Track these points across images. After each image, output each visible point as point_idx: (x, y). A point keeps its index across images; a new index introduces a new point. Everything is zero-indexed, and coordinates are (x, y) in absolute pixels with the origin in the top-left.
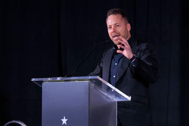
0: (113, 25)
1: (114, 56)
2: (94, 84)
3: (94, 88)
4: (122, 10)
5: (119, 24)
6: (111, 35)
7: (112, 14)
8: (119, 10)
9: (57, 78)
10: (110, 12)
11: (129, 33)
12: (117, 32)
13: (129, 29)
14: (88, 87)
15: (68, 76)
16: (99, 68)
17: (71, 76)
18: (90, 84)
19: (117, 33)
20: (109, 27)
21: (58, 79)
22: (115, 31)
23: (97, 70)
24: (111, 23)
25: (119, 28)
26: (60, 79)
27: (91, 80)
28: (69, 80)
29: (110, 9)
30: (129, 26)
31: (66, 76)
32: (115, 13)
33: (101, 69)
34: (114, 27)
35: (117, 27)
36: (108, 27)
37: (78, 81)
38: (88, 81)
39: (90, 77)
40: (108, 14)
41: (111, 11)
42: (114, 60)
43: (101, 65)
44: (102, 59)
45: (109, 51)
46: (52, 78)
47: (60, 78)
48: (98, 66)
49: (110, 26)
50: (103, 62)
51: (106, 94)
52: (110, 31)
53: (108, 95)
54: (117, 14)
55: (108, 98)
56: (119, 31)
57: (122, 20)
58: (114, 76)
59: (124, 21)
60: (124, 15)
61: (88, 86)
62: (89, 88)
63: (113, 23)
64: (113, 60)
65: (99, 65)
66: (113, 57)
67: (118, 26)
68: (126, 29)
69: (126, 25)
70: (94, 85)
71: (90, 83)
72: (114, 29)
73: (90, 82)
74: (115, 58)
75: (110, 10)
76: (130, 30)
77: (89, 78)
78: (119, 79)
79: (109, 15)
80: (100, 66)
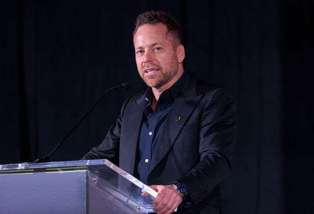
0: (147, 46)
1: (148, 117)
2: (97, 178)
3: (98, 185)
4: (169, 14)
5: (161, 44)
6: (142, 67)
7: (146, 23)
8: (162, 15)
9: (18, 166)
10: (142, 16)
11: (181, 67)
12: (155, 62)
13: (181, 57)
14: (85, 184)
15: (42, 161)
16: (112, 138)
17: (47, 160)
18: (90, 176)
19: (154, 65)
20: (139, 50)
21: (21, 166)
22: (149, 61)
23: (107, 144)
24: (144, 42)
25: (160, 54)
26: (23, 168)
27: (90, 168)
28: (44, 170)
29: (143, 12)
30: (181, 50)
31: (38, 160)
32: (153, 20)
33: (117, 141)
34: (149, 50)
35: (156, 50)
36: (136, 50)
37: (63, 170)
38: (85, 171)
39: (88, 161)
40: (138, 22)
41: (146, 17)
42: (148, 126)
43: (116, 131)
44: (118, 120)
45: (133, 102)
46: (7, 165)
47: (24, 164)
48: (108, 134)
49: (140, 48)
50: (120, 126)
51: (125, 199)
52: (140, 59)
53: (128, 201)
54: (157, 22)
55: (127, 205)
56: (160, 60)
57: (166, 38)
58: (147, 161)
59: (172, 39)
60: (171, 27)
61: (86, 181)
62: (87, 185)
63: (149, 42)
64: (144, 124)
65: (112, 133)
66: (145, 119)
67: (158, 49)
68: (175, 57)
69: (175, 48)
70: (99, 179)
71: (88, 173)
72: (148, 56)
73: (89, 171)
74: (149, 121)
75: (143, 15)
76: (182, 60)
77: (88, 164)
78: (157, 166)
79: (141, 24)
80: (114, 135)
